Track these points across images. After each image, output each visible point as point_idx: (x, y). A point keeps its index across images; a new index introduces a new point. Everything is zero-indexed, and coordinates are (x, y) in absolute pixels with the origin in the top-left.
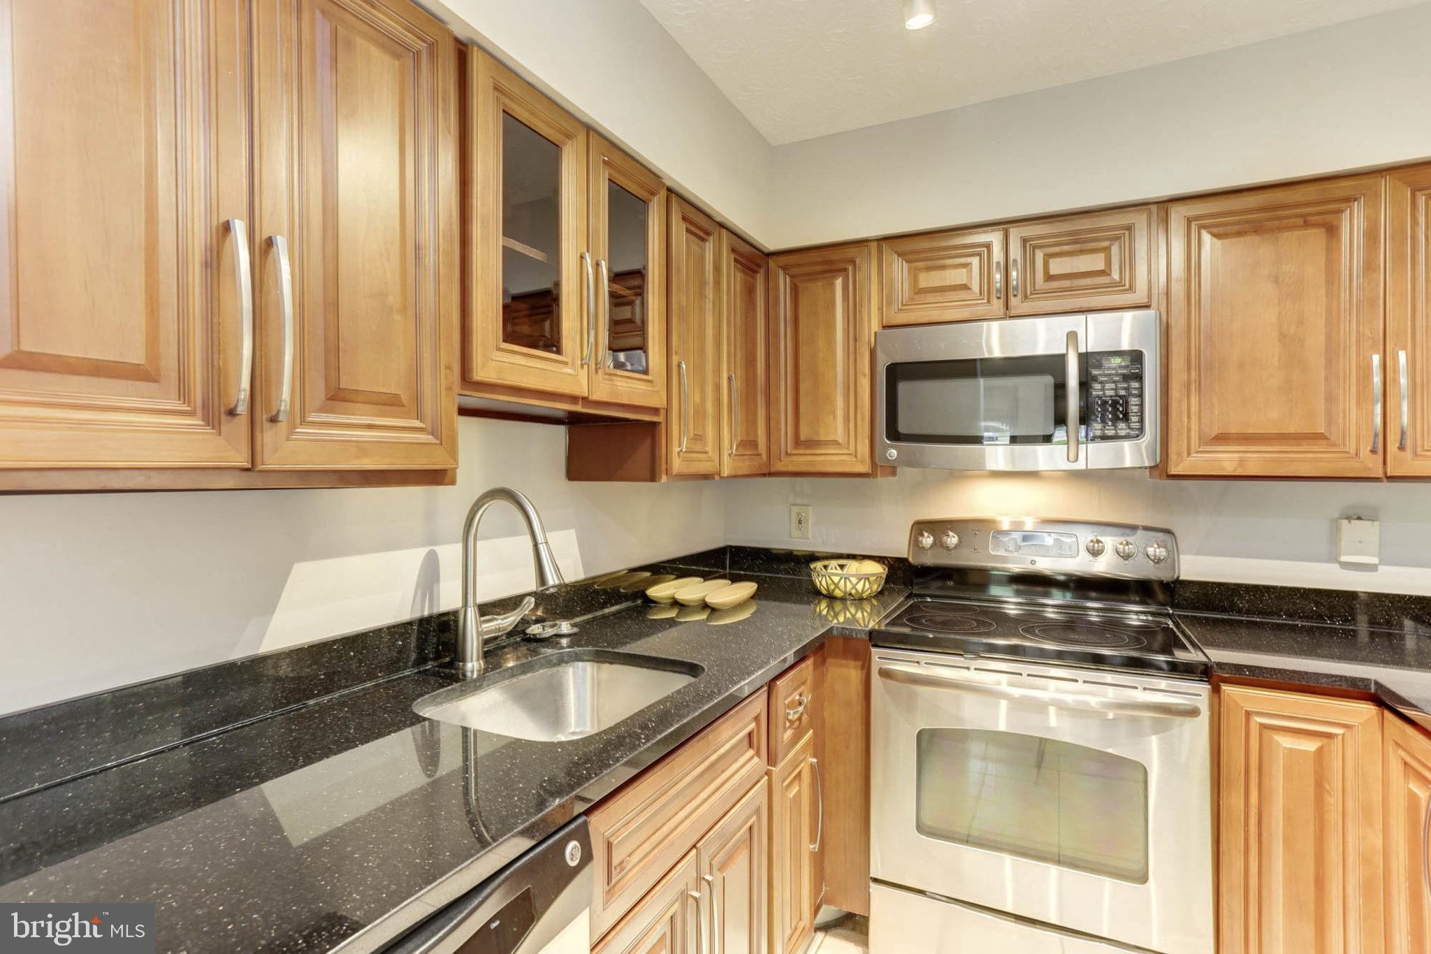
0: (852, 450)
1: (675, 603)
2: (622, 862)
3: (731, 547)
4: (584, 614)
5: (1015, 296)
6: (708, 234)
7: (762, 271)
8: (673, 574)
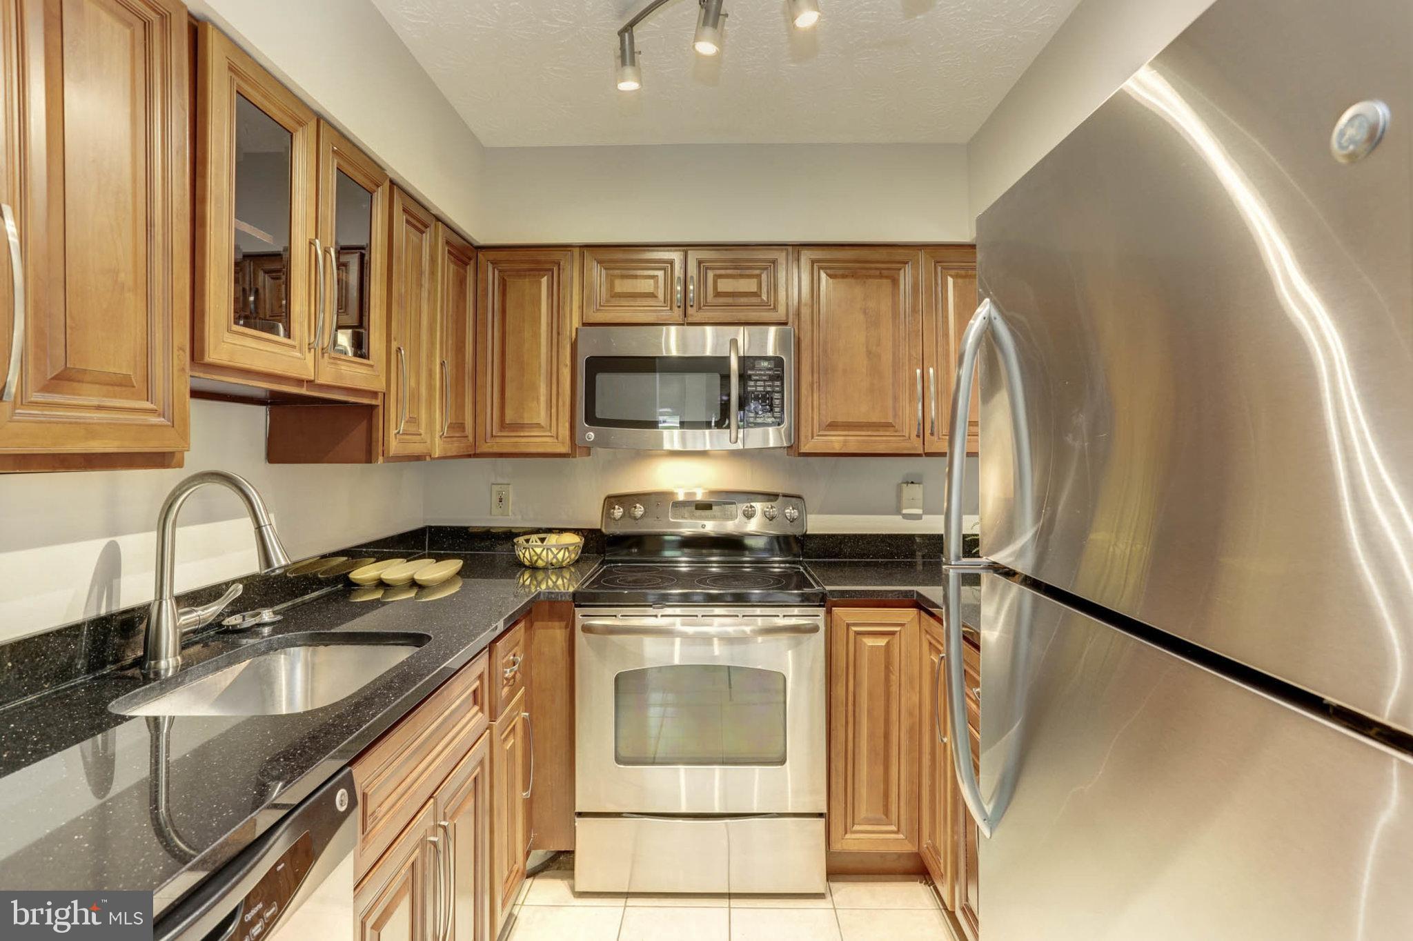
0: (554, 433)
1: (381, 584)
2: (374, 812)
3: (430, 527)
4: (284, 602)
5: (692, 306)
6: (426, 227)
7: (472, 262)
8: (374, 557)
